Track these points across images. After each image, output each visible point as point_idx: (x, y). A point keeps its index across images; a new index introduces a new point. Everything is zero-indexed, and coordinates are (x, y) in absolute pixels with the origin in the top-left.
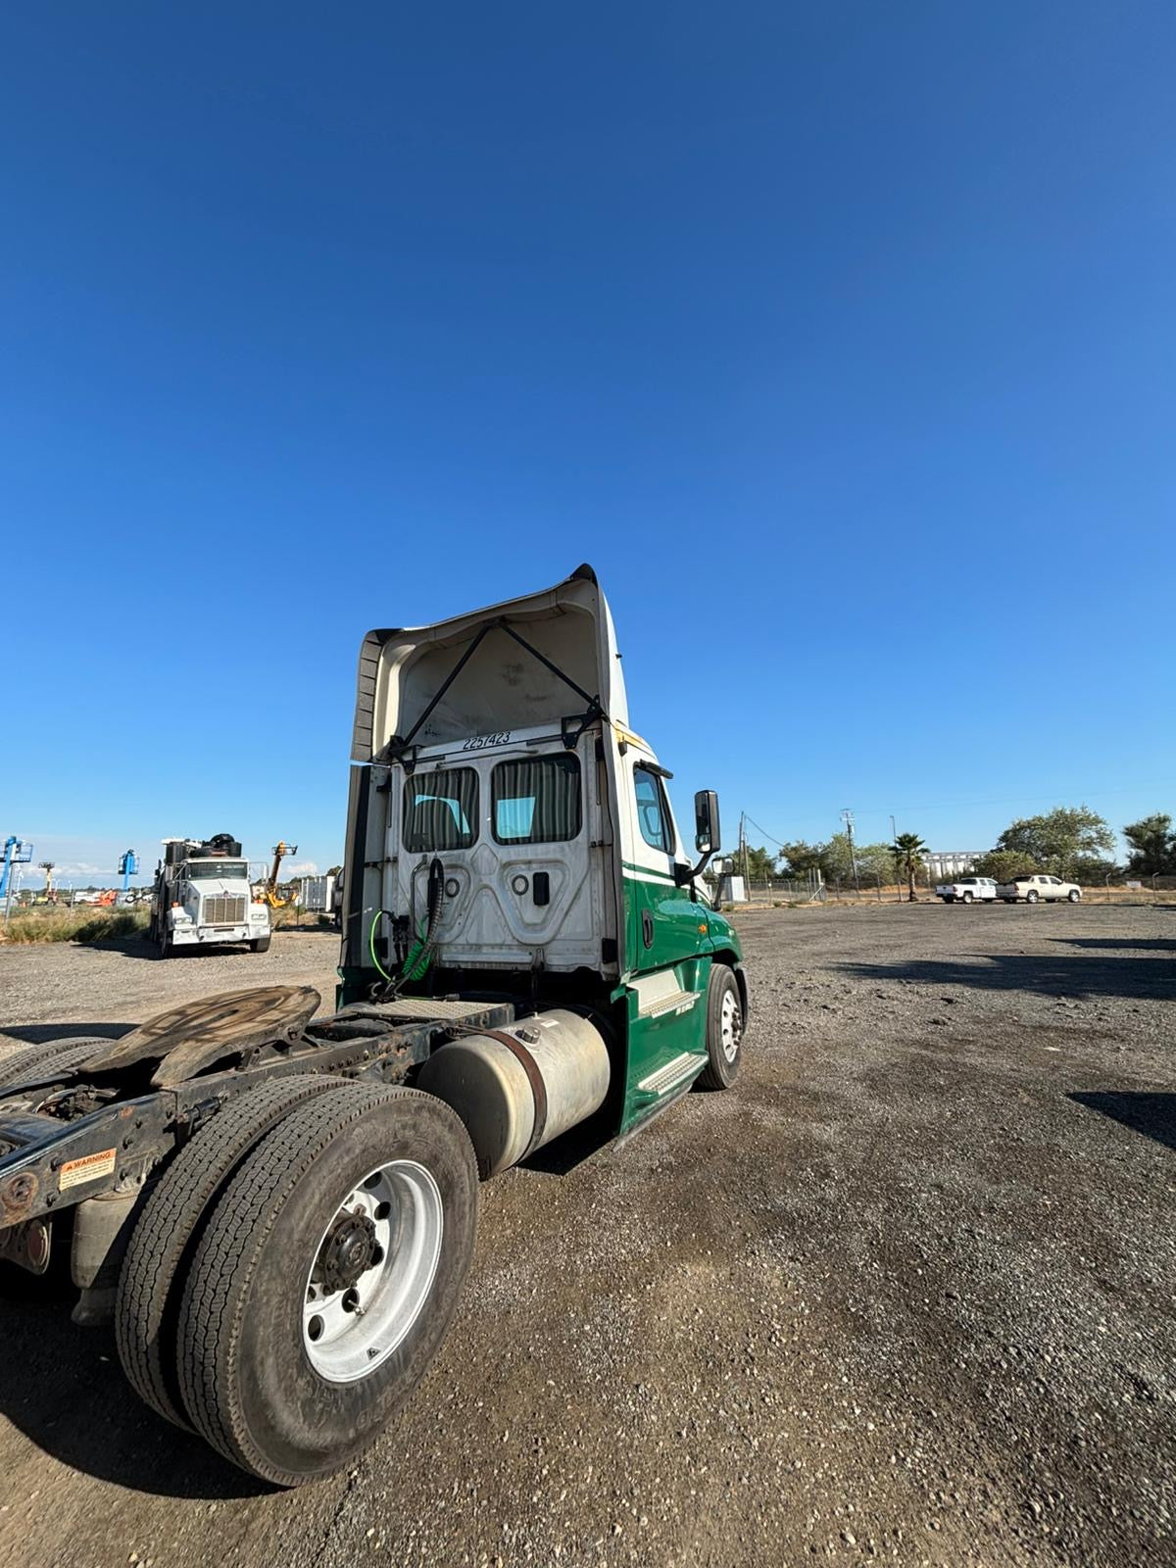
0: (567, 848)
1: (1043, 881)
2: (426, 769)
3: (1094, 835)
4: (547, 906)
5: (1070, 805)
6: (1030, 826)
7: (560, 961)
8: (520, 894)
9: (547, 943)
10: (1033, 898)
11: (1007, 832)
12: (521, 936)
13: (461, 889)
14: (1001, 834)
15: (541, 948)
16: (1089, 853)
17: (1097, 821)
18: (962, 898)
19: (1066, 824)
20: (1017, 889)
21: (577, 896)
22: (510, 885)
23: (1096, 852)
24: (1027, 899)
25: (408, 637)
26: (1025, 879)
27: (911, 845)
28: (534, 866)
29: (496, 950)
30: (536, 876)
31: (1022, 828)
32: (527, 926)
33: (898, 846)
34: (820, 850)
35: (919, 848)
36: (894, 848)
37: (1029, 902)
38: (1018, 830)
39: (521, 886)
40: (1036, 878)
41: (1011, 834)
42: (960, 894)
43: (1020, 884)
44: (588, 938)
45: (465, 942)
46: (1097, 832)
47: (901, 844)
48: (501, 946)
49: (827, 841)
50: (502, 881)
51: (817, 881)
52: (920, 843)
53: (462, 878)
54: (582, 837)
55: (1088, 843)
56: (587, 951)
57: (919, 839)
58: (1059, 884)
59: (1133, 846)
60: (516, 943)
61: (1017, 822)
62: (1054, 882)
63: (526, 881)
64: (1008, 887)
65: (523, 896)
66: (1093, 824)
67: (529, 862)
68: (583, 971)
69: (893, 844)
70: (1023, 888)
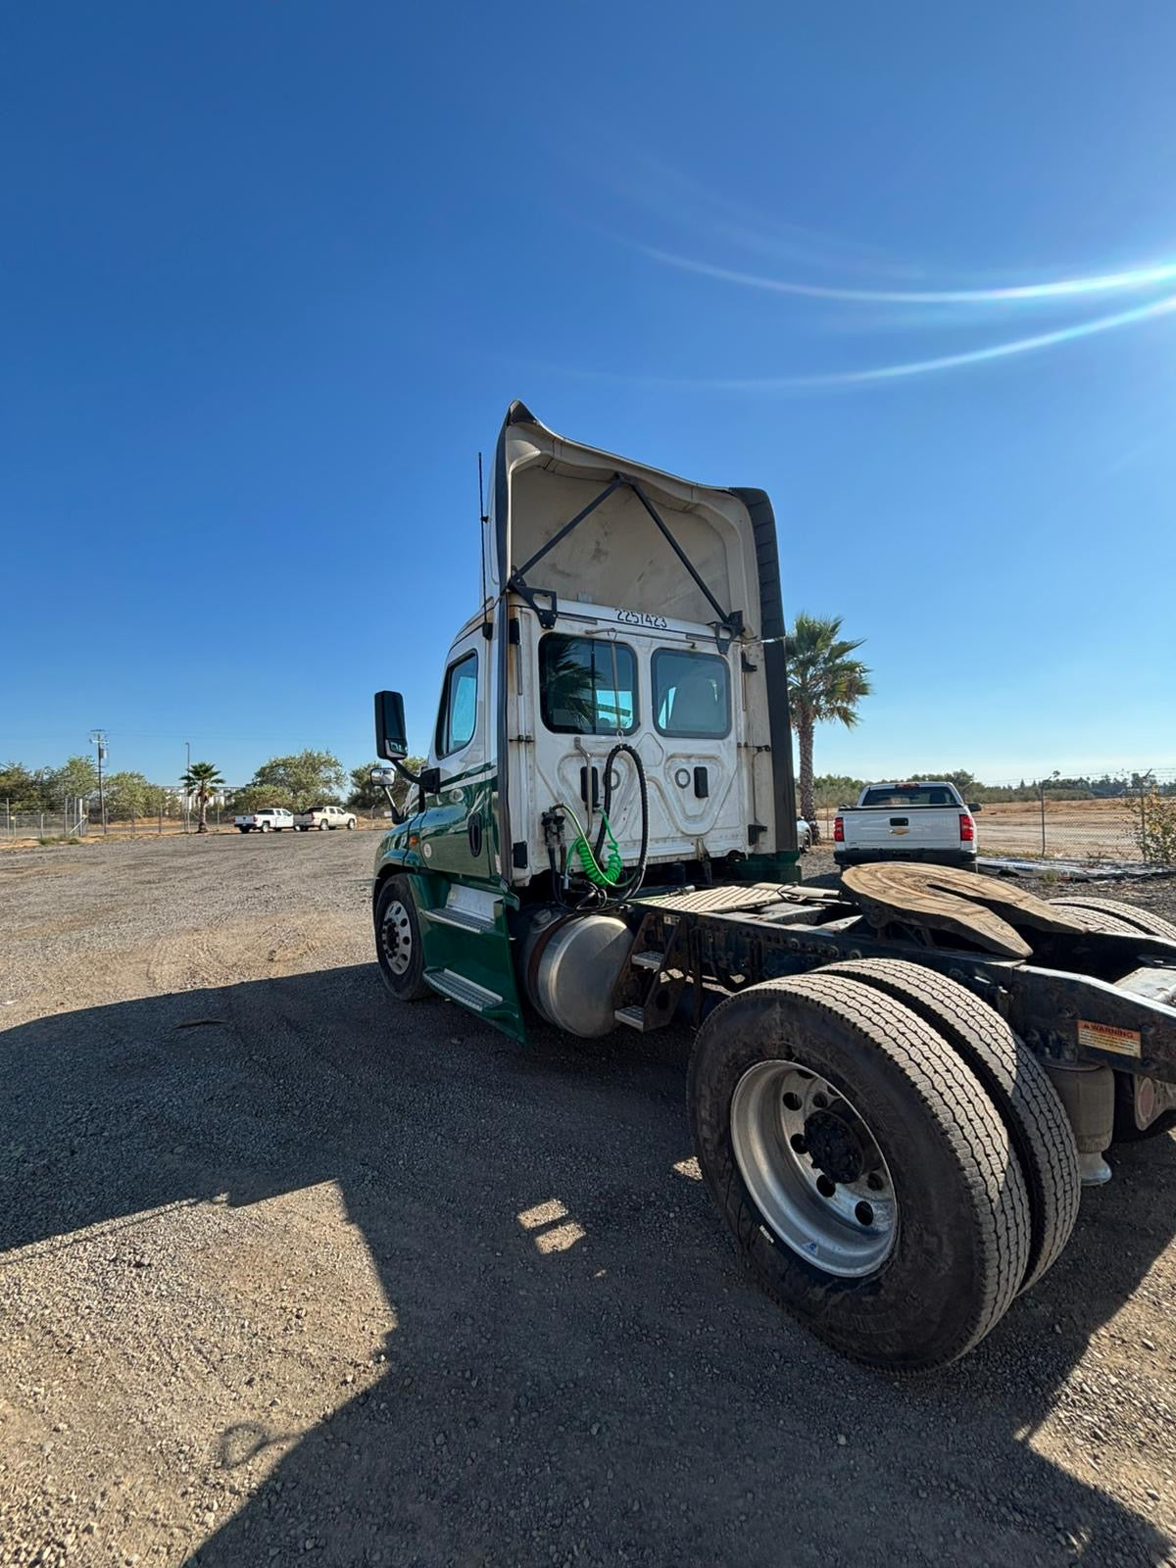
0: (722, 746)
1: (332, 811)
2: (572, 628)
3: (333, 776)
4: (706, 799)
5: (318, 749)
6: (285, 764)
7: (718, 848)
8: (685, 786)
9: (706, 833)
10: (324, 826)
11: (264, 769)
12: (686, 828)
13: (622, 780)
14: (258, 770)
15: (699, 838)
16: (326, 791)
17: (336, 764)
18: (261, 828)
19: (313, 764)
20: (313, 818)
21: (729, 790)
22: (673, 776)
23: (331, 789)
24: (320, 827)
25: (541, 437)
26: (319, 809)
27: (206, 775)
28: (693, 760)
29: (661, 844)
30: (696, 770)
31: (278, 765)
32: (688, 818)
33: (191, 775)
34: (46, 777)
35: (214, 778)
36: (188, 778)
37: (321, 829)
38: (273, 767)
39: (682, 777)
40: (328, 808)
41: (268, 770)
42: (259, 824)
43: (316, 814)
44: (736, 825)
45: (629, 839)
46: (336, 773)
47: (196, 773)
48: (665, 839)
49: (58, 765)
50: (666, 774)
51: (78, 813)
52: (216, 774)
53: (622, 768)
54: (732, 737)
55: (327, 782)
56: (734, 837)
57: (214, 770)
58: (343, 814)
59: (355, 785)
60: (680, 835)
61: (273, 760)
62: (339, 812)
63: (688, 774)
64: (305, 816)
65: (685, 789)
66: (332, 765)
67: (689, 757)
68: (734, 853)
69: (186, 774)
70: (318, 816)
